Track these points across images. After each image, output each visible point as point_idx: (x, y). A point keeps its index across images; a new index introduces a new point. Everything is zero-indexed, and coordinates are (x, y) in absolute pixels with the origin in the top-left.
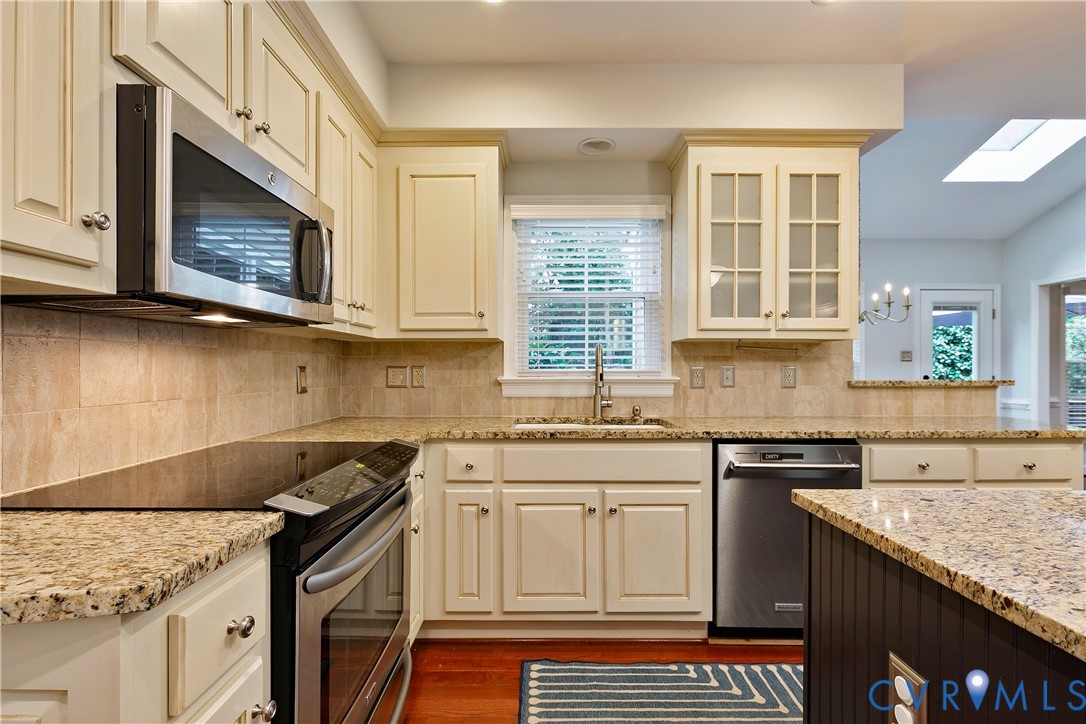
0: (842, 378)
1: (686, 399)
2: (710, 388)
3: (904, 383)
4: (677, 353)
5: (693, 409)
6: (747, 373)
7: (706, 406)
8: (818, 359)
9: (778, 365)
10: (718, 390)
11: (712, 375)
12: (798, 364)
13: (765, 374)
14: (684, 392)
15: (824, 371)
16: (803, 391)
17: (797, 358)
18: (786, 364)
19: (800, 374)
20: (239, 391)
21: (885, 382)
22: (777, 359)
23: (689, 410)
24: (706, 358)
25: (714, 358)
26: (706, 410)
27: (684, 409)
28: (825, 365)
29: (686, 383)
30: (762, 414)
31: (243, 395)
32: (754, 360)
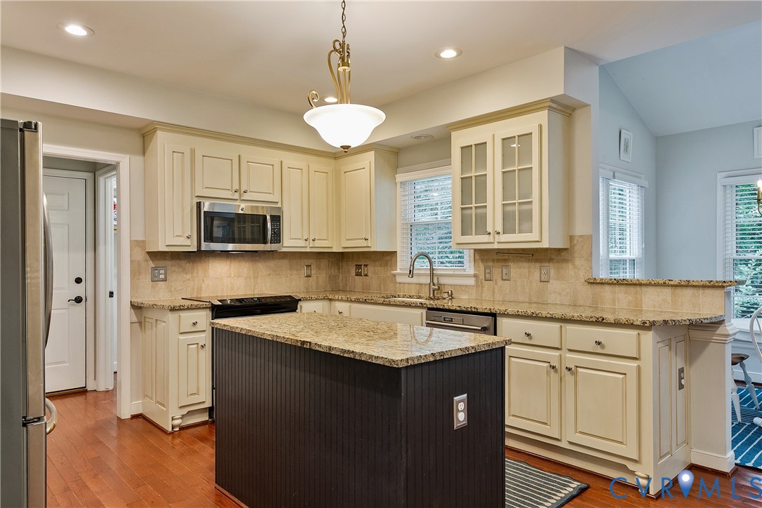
0: (583, 275)
1: (482, 287)
2: (496, 280)
3: (627, 280)
4: (477, 257)
5: (486, 295)
6: (518, 271)
7: (494, 292)
8: (566, 261)
9: (538, 265)
10: (500, 282)
11: (497, 272)
12: (551, 264)
13: (529, 271)
14: (481, 283)
15: (569, 270)
16: (554, 285)
17: (550, 260)
18: (543, 264)
19: (552, 272)
20: (270, 275)
21: (611, 280)
22: (537, 261)
23: (484, 295)
24: (493, 261)
25: (498, 260)
26: (493, 296)
27: (481, 294)
28: (570, 265)
29: (482, 277)
30: (527, 300)
31: (271, 276)
32: (522, 261)
